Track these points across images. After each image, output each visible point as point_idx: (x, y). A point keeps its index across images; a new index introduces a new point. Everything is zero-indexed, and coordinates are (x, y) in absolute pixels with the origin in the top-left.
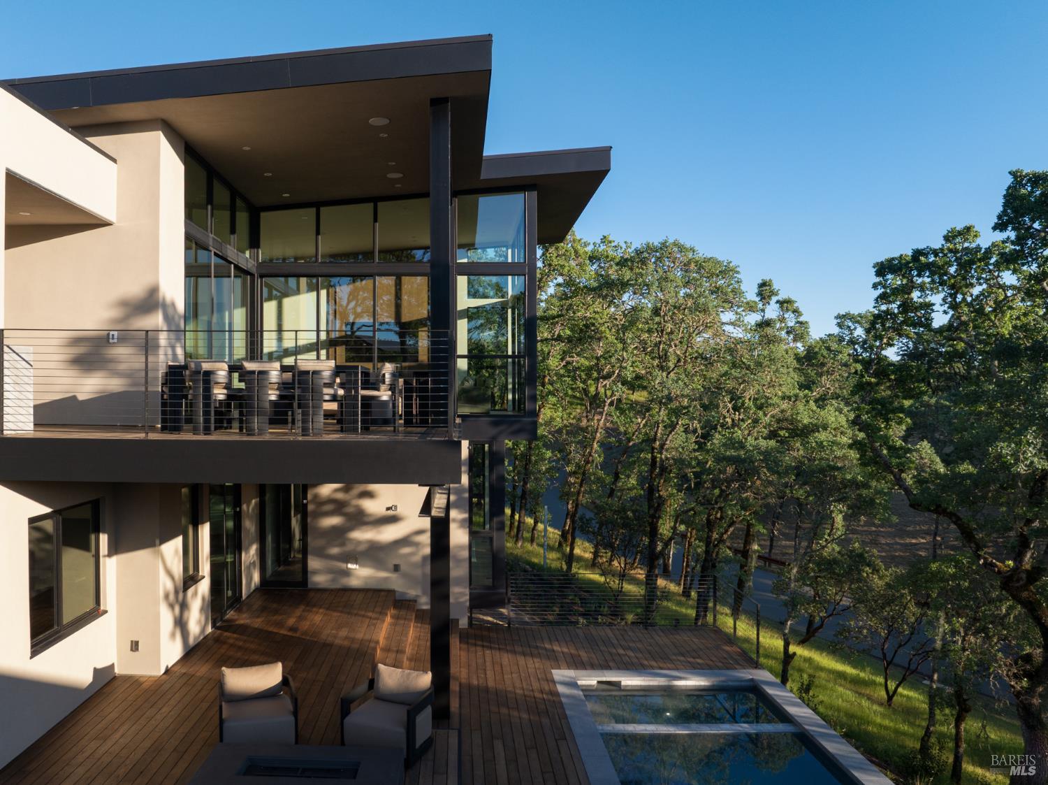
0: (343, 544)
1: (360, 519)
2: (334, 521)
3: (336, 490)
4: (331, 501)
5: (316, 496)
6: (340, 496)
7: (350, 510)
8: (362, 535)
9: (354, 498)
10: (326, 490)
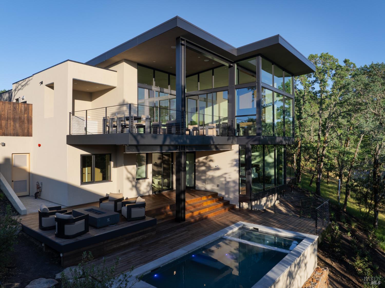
0: (205, 176)
1: (209, 168)
2: (203, 168)
3: (204, 159)
4: (203, 162)
5: (199, 161)
6: (205, 161)
7: (207, 165)
8: (210, 173)
9: (208, 162)
10: (201, 159)
